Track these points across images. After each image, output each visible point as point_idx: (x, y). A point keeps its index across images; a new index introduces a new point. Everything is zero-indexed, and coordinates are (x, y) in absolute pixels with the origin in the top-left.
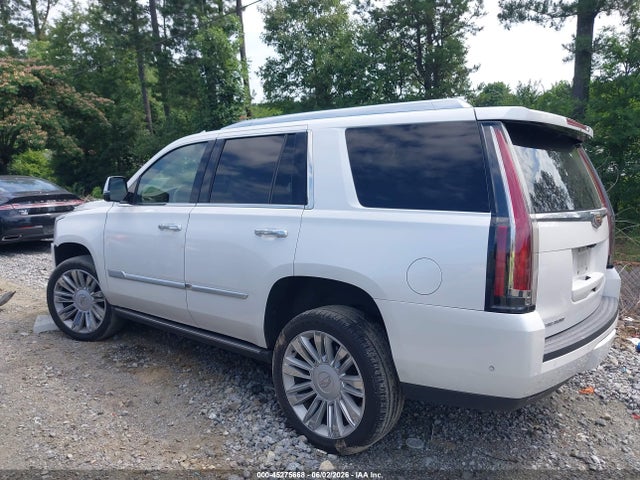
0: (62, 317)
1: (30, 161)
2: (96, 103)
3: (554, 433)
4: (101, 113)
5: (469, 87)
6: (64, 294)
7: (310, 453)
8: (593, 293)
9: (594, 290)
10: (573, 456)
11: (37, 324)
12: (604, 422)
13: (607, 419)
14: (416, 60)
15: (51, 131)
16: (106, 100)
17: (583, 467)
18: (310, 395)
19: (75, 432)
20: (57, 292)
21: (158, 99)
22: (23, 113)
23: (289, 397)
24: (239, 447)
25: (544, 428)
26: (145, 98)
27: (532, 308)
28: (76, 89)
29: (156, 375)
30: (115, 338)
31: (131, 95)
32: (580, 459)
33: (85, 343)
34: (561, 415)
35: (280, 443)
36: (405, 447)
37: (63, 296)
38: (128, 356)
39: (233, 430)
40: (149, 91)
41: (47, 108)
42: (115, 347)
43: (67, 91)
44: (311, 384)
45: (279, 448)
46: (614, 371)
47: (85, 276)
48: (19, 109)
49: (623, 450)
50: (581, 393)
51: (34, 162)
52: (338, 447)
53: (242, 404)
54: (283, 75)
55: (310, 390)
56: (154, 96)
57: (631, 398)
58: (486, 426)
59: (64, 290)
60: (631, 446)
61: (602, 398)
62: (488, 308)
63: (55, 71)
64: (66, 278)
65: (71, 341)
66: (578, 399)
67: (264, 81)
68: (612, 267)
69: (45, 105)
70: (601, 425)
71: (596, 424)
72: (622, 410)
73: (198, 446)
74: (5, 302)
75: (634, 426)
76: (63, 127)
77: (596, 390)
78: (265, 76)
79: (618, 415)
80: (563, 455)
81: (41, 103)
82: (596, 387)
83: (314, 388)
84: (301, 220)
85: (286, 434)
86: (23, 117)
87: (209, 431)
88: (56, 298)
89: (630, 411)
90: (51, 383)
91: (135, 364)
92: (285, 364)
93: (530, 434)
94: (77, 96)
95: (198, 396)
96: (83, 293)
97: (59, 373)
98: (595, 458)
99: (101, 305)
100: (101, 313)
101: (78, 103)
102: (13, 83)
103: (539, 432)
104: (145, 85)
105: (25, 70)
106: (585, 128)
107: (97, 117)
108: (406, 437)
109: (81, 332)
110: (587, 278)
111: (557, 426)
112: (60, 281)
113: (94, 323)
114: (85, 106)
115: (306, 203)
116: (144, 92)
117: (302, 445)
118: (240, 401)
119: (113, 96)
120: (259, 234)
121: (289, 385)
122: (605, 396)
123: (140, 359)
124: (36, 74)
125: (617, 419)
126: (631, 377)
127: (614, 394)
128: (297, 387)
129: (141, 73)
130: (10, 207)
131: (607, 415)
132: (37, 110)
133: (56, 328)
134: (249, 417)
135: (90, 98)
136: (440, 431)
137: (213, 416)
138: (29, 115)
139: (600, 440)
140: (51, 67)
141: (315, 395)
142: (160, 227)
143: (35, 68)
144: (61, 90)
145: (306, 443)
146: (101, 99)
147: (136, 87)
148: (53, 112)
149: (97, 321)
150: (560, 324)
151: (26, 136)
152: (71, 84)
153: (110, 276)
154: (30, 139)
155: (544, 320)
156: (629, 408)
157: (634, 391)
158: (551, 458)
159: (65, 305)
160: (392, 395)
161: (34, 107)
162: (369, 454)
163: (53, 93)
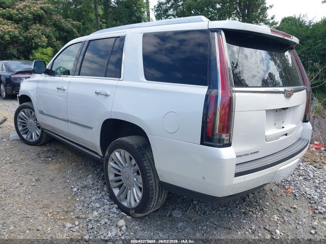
0: (22, 133)
1: (43, 53)
2: (72, 24)
3: (260, 214)
4: (74, 30)
5: (266, 18)
6: (22, 121)
7: (118, 214)
8: (285, 137)
9: (286, 135)
10: (265, 229)
11: (11, 136)
12: (292, 210)
13: (294, 208)
14: (238, 3)
15: (50, 38)
16: (77, 23)
17: (268, 237)
18: (121, 183)
19: (4, 193)
20: (19, 120)
21: (103, 23)
22: (35, 29)
23: (111, 183)
24: (80, 208)
25: (254, 211)
26: (97, 22)
27: (229, 145)
28: (63, 16)
29: (58, 165)
30: (47, 145)
31: (91, 20)
32: (268, 231)
33: (32, 147)
34: (268, 204)
35: (102, 208)
36: (171, 215)
37: (22, 122)
38: (50, 154)
39: (83, 198)
40: (99, 18)
41: (48, 26)
42: (45, 149)
43: (58, 18)
44: (121, 178)
45: (101, 210)
46: (309, 180)
47: (31, 112)
48: (34, 26)
49: (297, 228)
50: (284, 192)
51: (46, 54)
52: (131, 212)
53: (93, 184)
54: (166, 11)
55: (121, 180)
56: (101, 21)
57: (313, 197)
58: (222, 207)
59: (22, 119)
60: (302, 226)
61: (295, 196)
62: (202, 143)
63: (51, 7)
64: (23, 113)
65: (25, 145)
66: (281, 195)
67: (156, 13)
68: (307, 122)
69: (47, 25)
70: (290, 212)
71: (287, 211)
72: (306, 204)
73: (61, 206)
74: (1, 123)
75: (309, 214)
76: (56, 37)
77: (293, 191)
78: (156, 11)
79: (302, 207)
80: (259, 227)
81: (45, 24)
82: (294, 190)
83: (122, 179)
84: (117, 87)
85: (108, 203)
86: (36, 31)
87: (70, 198)
88: (18, 123)
89: (310, 205)
90: (6, 166)
91: (50, 159)
92: (109, 166)
93: (245, 213)
94: (63, 20)
95: (73, 178)
96: (31, 121)
97: (11, 161)
98: (278, 231)
99: (39, 127)
100: (39, 132)
101: (63, 24)
102: (30, 13)
103: (250, 213)
104: (97, 15)
105: (37, 6)
106: (290, 37)
107: (72, 31)
108: (174, 209)
109: (30, 141)
110: (283, 127)
111: (262, 210)
112: (20, 114)
113: (36, 137)
114: (67, 26)
115: (120, 77)
116: (97, 19)
117: (114, 210)
118: (92, 183)
119: (82, 21)
120: (97, 93)
121: (111, 177)
122: (297, 195)
123: (54, 156)
124: (42, 8)
125: (300, 209)
126: (317, 184)
127: (303, 194)
128: (116, 178)
129: (96, 9)
130: (17, 76)
131: (295, 206)
132: (42, 27)
133: (19, 138)
134: (93, 192)
135: (70, 21)
136: (194, 208)
137: (75, 190)
138: (38, 30)
139: (285, 221)
140: (50, 5)
141: (123, 183)
142: (57, 88)
143: (42, 5)
144: (55, 17)
145: (117, 209)
146: (75, 23)
147: (93, 16)
148: (50, 28)
149: (38, 136)
150: (256, 154)
151: (37, 40)
152: (61, 14)
153: (40, 113)
154: (39, 42)
155: (236, 153)
156: (310, 203)
157: (316, 193)
158: (251, 229)
159: (23, 126)
160: (158, 188)
161: (41, 26)
162: (149, 218)
163: (51, 19)
